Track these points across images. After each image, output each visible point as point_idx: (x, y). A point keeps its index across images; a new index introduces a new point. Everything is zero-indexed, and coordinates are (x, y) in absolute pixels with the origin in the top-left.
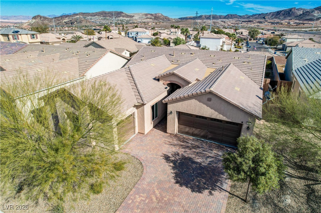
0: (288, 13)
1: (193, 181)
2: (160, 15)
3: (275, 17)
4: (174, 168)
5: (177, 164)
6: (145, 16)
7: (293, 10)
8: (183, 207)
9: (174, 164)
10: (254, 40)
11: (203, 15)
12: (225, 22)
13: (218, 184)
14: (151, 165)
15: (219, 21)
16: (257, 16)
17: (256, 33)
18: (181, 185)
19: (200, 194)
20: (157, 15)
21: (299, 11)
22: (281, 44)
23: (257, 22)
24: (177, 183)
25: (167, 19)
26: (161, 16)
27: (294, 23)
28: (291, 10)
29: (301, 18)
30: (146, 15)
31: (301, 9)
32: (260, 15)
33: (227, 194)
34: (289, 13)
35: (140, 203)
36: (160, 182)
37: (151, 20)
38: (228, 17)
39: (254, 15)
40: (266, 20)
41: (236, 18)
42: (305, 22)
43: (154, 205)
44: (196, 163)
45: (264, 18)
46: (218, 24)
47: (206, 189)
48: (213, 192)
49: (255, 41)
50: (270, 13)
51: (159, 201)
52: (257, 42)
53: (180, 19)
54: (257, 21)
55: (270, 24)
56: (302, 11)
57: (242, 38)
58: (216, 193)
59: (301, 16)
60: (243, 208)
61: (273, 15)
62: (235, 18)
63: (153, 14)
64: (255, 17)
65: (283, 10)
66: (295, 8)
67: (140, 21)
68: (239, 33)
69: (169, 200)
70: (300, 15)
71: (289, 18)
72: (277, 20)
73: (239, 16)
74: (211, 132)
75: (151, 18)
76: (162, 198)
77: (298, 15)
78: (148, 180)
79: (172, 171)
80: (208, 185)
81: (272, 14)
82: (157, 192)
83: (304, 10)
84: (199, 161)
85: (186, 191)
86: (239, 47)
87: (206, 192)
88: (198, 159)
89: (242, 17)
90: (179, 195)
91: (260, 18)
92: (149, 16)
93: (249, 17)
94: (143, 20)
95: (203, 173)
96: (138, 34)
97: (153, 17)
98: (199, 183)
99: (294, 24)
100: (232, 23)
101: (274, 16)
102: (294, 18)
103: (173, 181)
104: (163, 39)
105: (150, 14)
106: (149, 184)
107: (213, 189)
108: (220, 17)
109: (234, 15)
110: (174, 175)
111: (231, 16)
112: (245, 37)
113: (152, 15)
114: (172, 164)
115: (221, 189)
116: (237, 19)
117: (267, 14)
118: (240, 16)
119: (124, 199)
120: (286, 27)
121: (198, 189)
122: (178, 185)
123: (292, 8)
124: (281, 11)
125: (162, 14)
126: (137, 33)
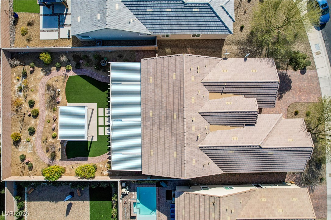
1: (287, 84)
4: (284, 93)
5: (282, 93)
8: (299, 83)
9: (282, 94)
13: (284, 74)
14: (287, 102)
19: (292, 79)
24: (291, 89)
33: (287, 71)
35: (304, 97)
36: (293, 94)
43: (303, 92)
47: (288, 78)
48: (289, 75)
51: (300, 91)
69: (299, 89)
76: (299, 91)
78: (295, 99)
79: (286, 93)
82: (298, 94)
85: (292, 84)
87: (289, 78)
90: (296, 86)
103: (290, 90)
106: (296, 98)
107: (287, 76)
110: (288, 92)
114: (283, 95)
115: (286, 73)
119: (305, 103)
121: (290, 81)
122: (292, 88)
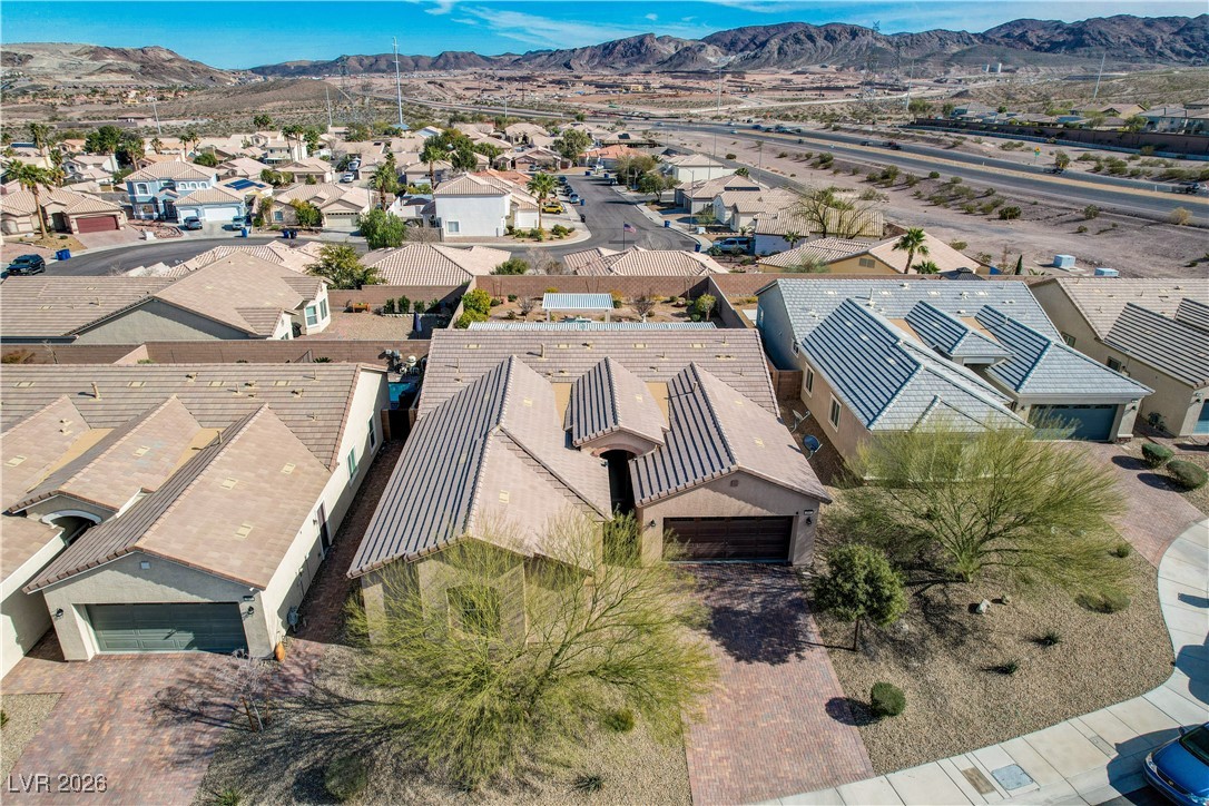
0: (636, 51)
1: (760, 645)
2: (165, 55)
3: (599, 63)
4: (713, 636)
6: (93, 59)
7: (647, 40)
8: (777, 694)
9: (708, 628)
10: (575, 165)
11: (348, 58)
12: (441, 85)
13: (801, 638)
15: (418, 79)
16: (544, 58)
17: (579, 141)
18: (749, 661)
19: (786, 666)
20: (151, 54)
21: (664, 43)
22: (671, 187)
23: (551, 82)
24: (738, 660)
25: (200, 76)
26: (170, 61)
27: (661, 88)
28: (641, 40)
29: (675, 67)
30: (96, 53)
31: (671, 40)
32: (551, 54)
33: (823, 649)
34: (639, 52)
37: (127, 78)
38: (444, 61)
39: (531, 52)
40: (575, 73)
41: (475, 66)
42: (691, 83)
43: (734, 707)
44: (741, 613)
45: (567, 66)
46: (421, 94)
47: (789, 652)
48: (802, 654)
49: (581, 171)
50: (584, 49)
52: (587, 174)
53: (260, 73)
54: (549, 79)
55: (593, 89)
56: (672, 45)
57: (539, 161)
58: (806, 653)
59: (675, 62)
60: (856, 661)
61: (592, 57)
62: (470, 65)
63: (127, 48)
64: (538, 60)
65: (620, 41)
66: (651, 35)
67: (70, 80)
68: (517, 140)
69: (748, 691)
70: (671, 59)
71: (643, 67)
72: (607, 75)
73: (483, 57)
74: (733, 544)
75: (123, 71)
76: (736, 692)
77: (666, 58)
79: (715, 642)
80: (786, 645)
81: (588, 52)
83: (678, 42)
84: (742, 607)
85: (762, 668)
86: (554, 210)
87: (792, 657)
88: (738, 604)
89: (496, 61)
90: (757, 678)
91: (555, 65)
92: (110, 59)
93: (517, 63)
94: (86, 79)
95: (765, 628)
96: (173, 189)
97: (134, 66)
98: (772, 647)
99: (663, 91)
100: (467, 89)
101: (597, 60)
102: (655, 68)
103: (731, 659)
104: (291, 206)
105: (113, 50)
107: (799, 649)
108: (416, 63)
109: (464, 55)
110: (723, 649)
111: (456, 56)
112: (547, 158)
113: (124, 54)
114: (704, 631)
115: (810, 645)
116: (479, 70)
117: (574, 51)
118: (486, 59)
120: (643, 100)
121: (777, 659)
122: (743, 663)
123: (645, 36)
124: (615, 44)
125: (172, 53)
126: (171, 185)
